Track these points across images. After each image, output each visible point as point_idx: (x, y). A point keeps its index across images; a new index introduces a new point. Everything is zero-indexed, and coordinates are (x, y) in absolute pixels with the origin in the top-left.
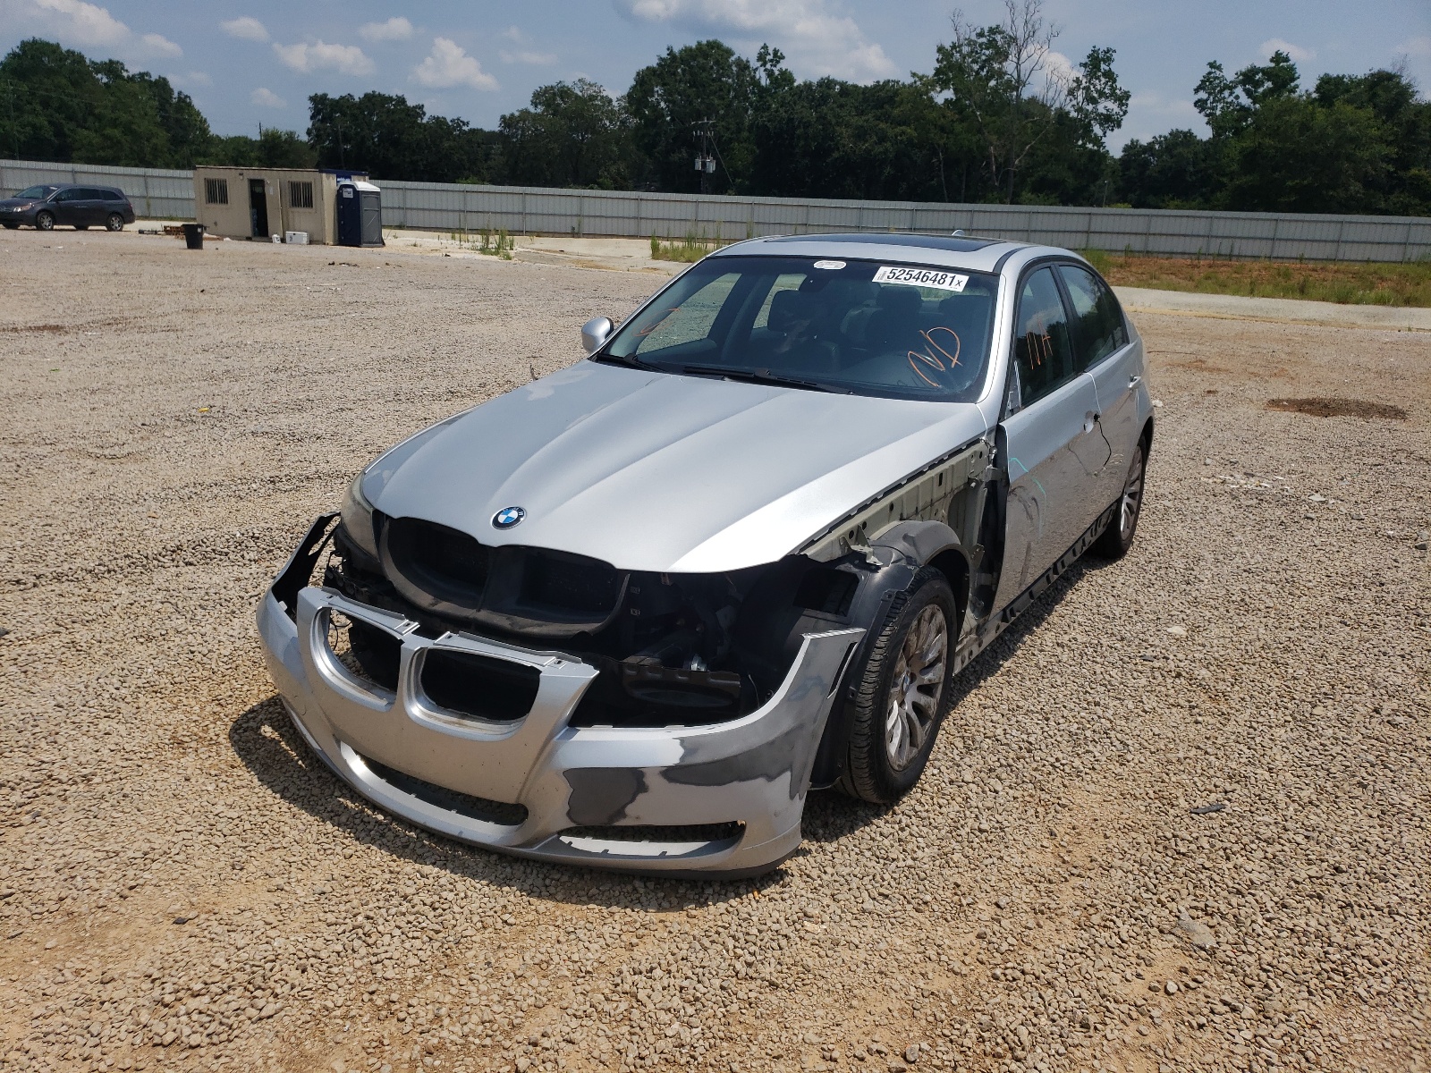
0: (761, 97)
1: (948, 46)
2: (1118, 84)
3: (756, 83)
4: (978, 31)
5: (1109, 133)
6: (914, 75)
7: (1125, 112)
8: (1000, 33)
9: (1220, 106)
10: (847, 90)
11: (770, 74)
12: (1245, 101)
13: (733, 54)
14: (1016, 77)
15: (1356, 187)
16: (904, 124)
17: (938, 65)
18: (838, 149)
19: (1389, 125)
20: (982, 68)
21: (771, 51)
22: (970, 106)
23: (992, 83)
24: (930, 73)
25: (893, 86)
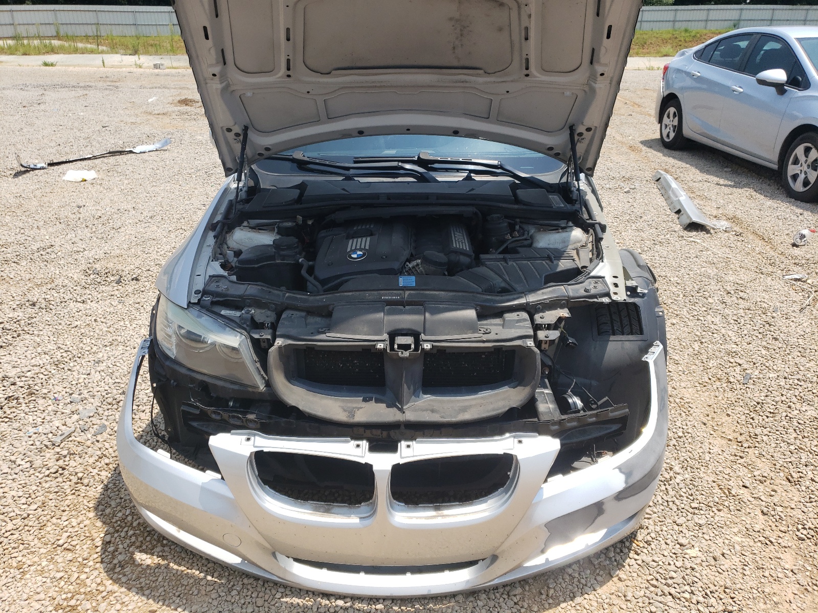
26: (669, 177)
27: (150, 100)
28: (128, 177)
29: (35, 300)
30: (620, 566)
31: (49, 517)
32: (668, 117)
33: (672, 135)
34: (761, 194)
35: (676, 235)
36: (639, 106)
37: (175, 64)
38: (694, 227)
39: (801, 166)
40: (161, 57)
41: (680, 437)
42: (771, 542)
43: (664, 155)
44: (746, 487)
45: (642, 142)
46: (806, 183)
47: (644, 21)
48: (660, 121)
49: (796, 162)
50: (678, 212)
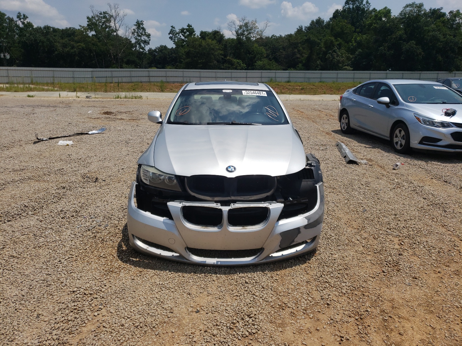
0: (20, 31)
1: (90, 17)
2: (146, 31)
3: (18, 26)
4: (100, 12)
5: (146, 46)
6: (80, 26)
7: (150, 40)
8: (107, 14)
9: (176, 39)
10: (55, 30)
11: (23, 23)
12: (183, 37)
13: (6, 15)
14: (115, 28)
15: (215, 62)
16: (79, 42)
17: (88, 23)
18: (57, 51)
19: (220, 45)
20: (103, 25)
21: (22, 15)
22: (101, 37)
23: (107, 30)
24: (86, 25)
25: (73, 29)
26: (342, 144)
27: (89, 112)
28: (88, 144)
29: (65, 186)
30: (309, 260)
31: (94, 249)
32: (344, 119)
33: (346, 127)
34: (383, 151)
35: (343, 165)
36: (333, 116)
37: (97, 96)
38: (351, 162)
39: (399, 138)
40: (88, 93)
41: (335, 227)
42: (364, 253)
43: (342, 136)
44: (358, 240)
45: (332, 131)
46: (401, 145)
47: (338, 78)
48: (340, 121)
49: (397, 136)
50: (345, 157)
